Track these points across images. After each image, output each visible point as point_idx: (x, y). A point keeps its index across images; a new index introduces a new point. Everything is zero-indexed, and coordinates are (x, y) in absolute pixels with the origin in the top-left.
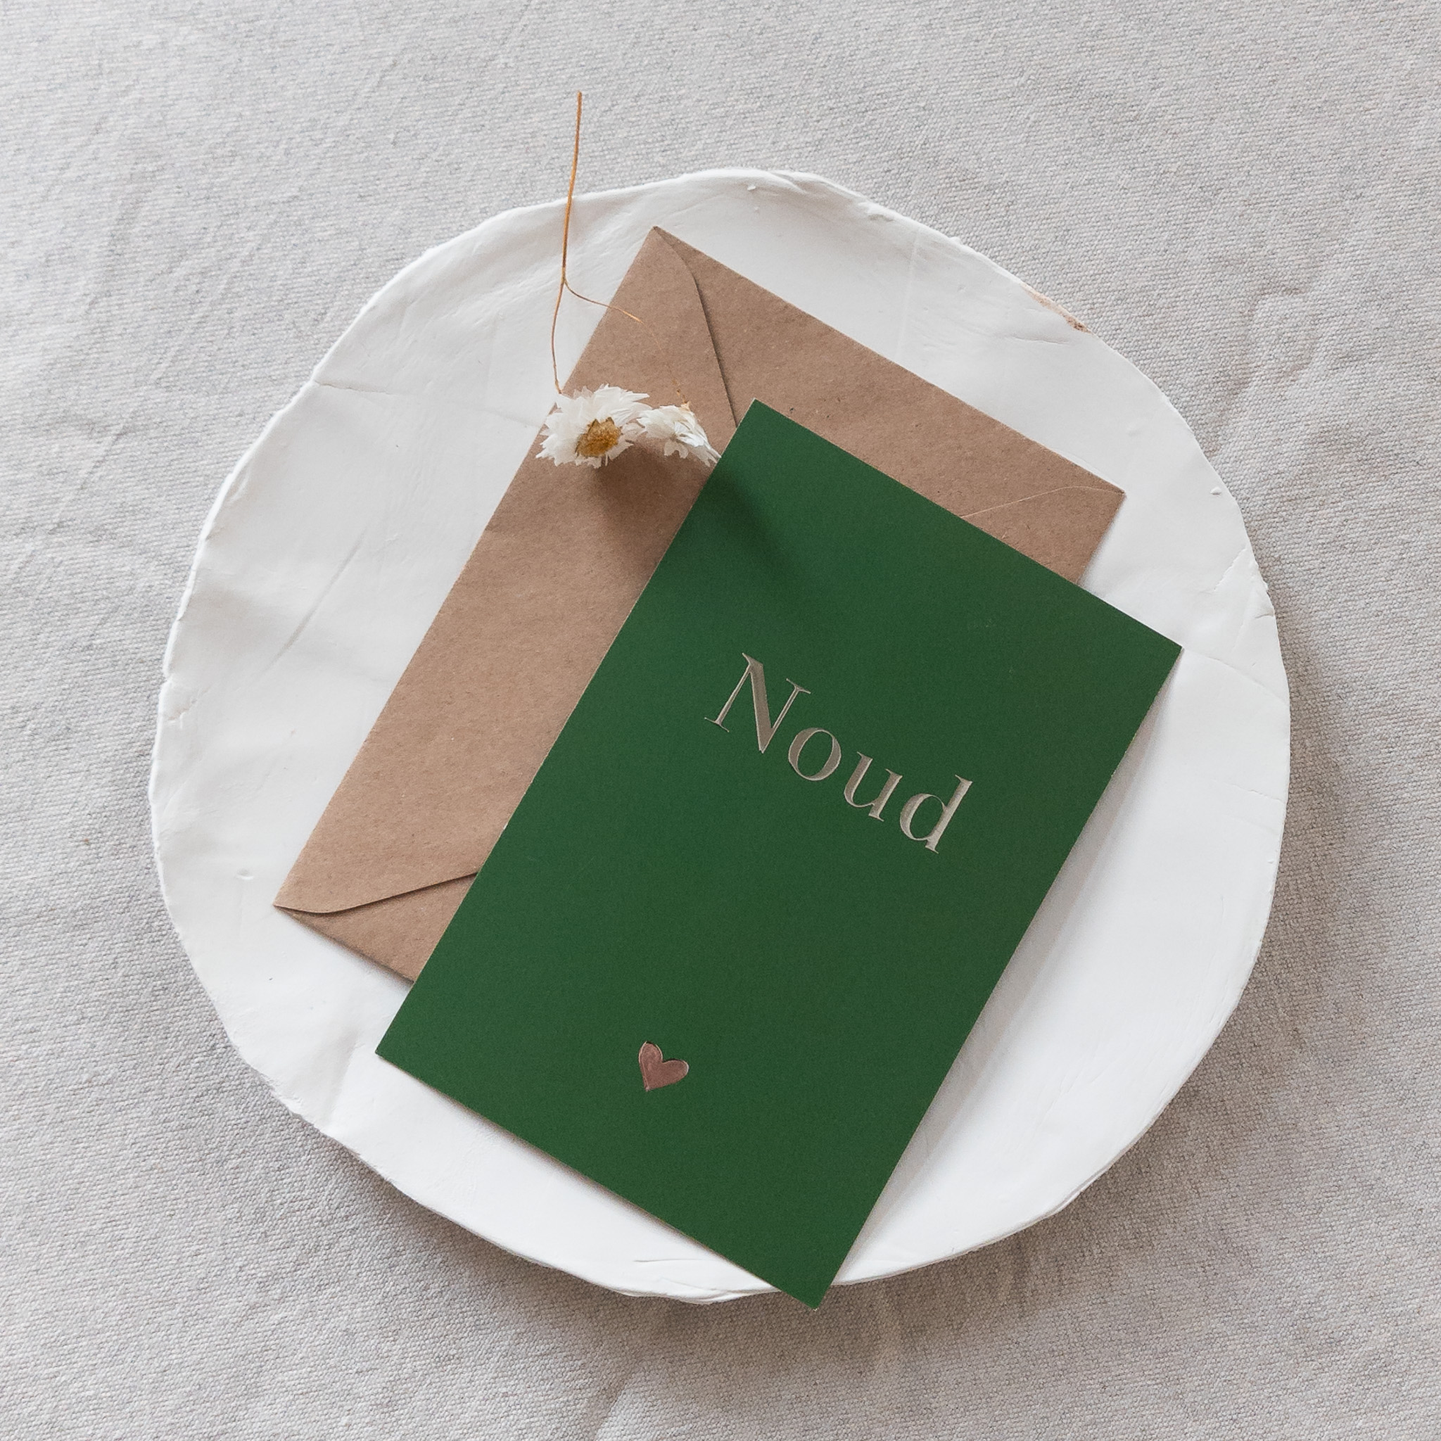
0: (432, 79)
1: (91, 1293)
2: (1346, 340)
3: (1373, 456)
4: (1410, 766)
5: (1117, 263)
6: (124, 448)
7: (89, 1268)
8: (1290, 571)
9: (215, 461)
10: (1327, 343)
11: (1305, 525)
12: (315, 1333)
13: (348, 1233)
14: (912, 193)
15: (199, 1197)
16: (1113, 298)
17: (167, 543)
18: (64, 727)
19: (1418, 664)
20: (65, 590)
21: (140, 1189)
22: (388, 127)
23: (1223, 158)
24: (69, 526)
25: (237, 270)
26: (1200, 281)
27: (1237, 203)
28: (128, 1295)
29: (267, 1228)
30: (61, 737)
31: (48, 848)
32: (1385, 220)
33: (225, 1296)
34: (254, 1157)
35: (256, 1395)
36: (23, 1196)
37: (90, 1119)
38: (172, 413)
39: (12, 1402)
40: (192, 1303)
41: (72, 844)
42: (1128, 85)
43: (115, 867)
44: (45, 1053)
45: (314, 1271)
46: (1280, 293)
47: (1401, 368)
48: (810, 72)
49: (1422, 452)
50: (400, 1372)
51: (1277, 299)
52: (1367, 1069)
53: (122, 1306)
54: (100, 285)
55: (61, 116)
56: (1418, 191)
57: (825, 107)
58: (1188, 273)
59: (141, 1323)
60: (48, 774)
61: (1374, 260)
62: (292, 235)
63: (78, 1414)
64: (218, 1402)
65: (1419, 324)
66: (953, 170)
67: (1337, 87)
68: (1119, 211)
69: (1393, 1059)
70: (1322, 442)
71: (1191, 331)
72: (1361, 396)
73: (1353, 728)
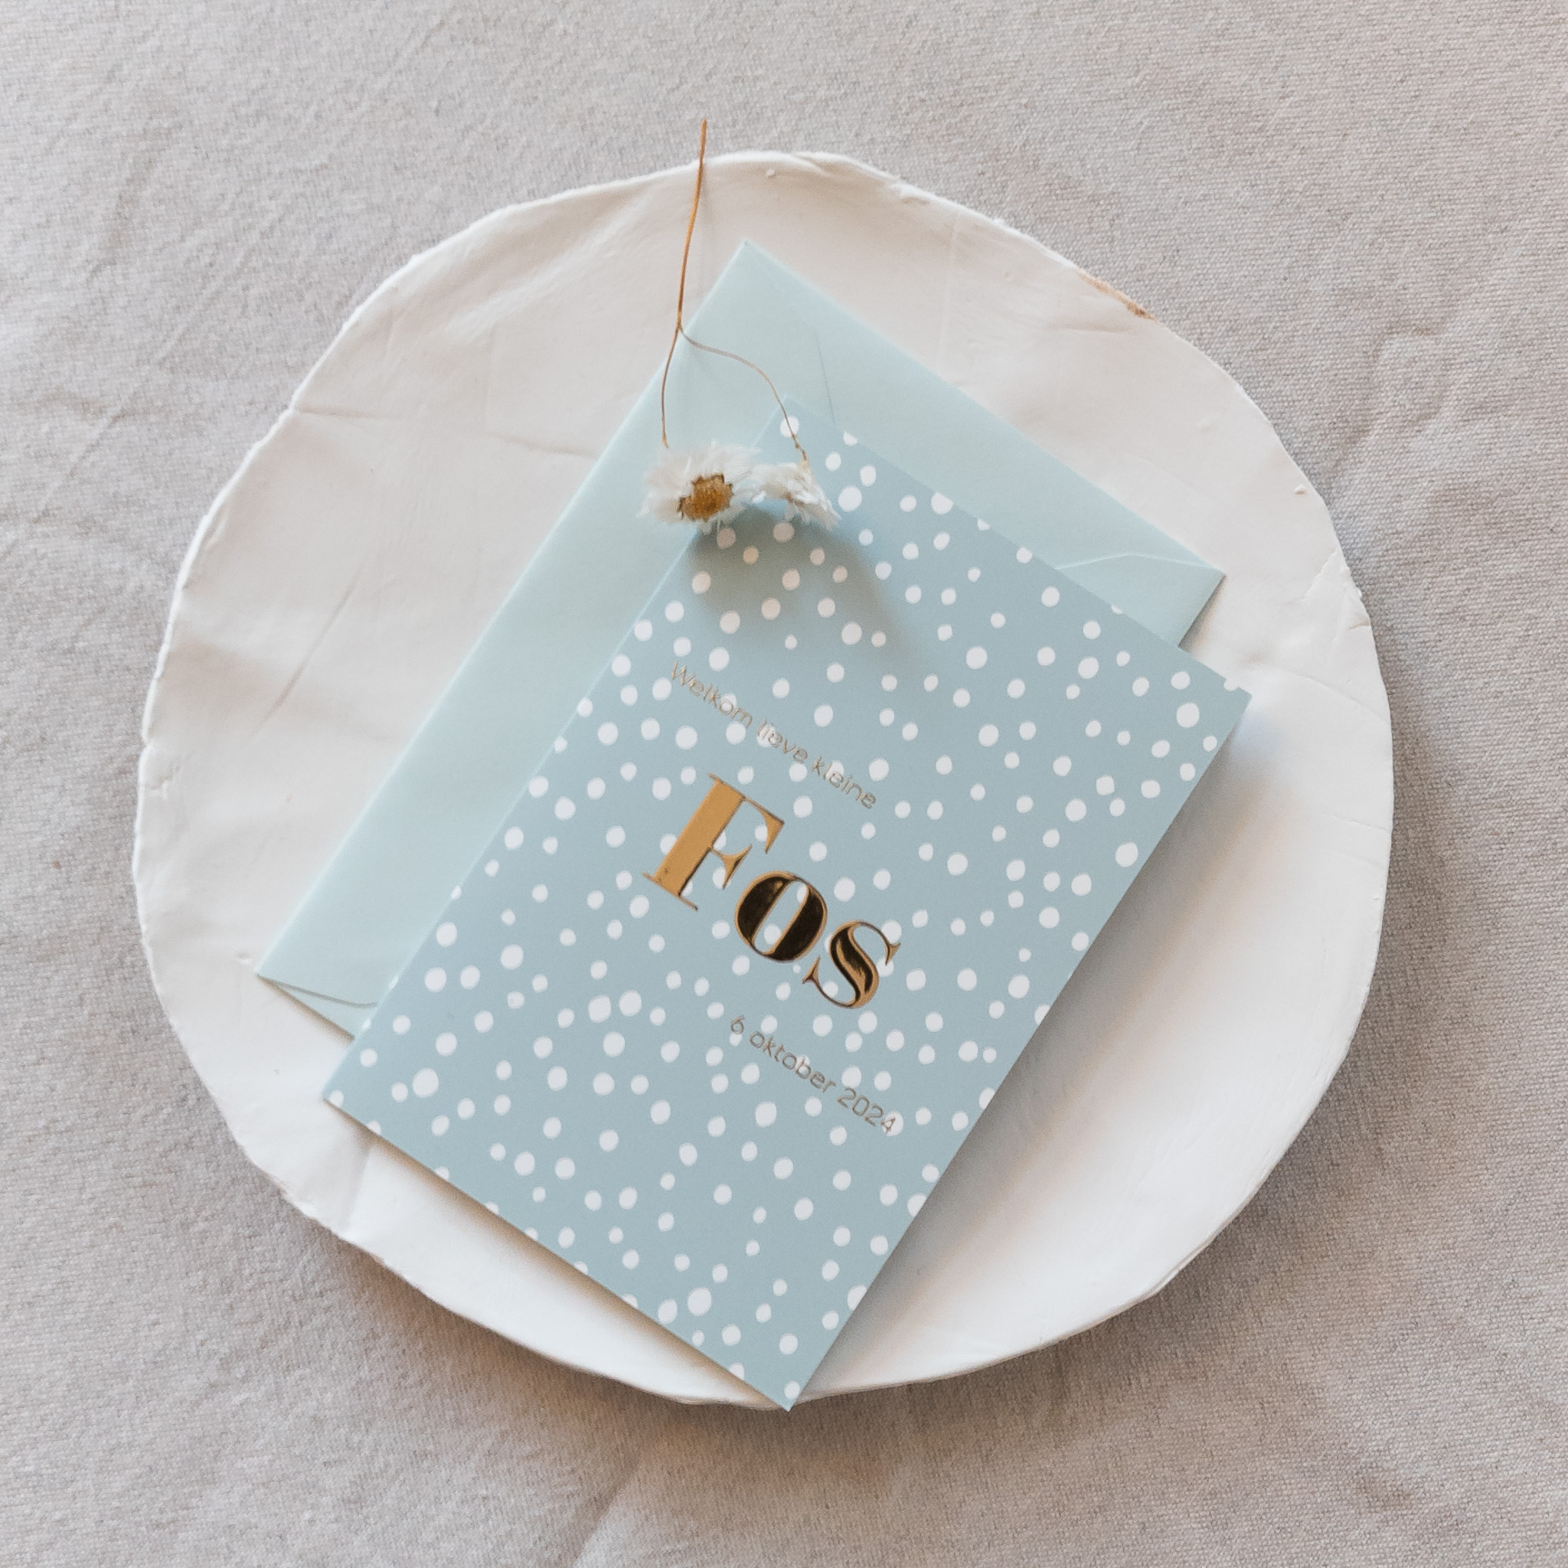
1: (37, 1359)
2: (1480, 389)
3: (1502, 520)
4: (1522, 865)
5: (1231, 290)
7: (36, 1332)
8: (1403, 642)
10: (1459, 392)
11: (1422, 592)
12: (280, 1418)
14: (1008, 199)
16: (1223, 329)
19: (1538, 753)
20: (47, 585)
21: (96, 1249)
22: (431, 93)
23: (1355, 179)
24: (55, 515)
25: (255, 242)
26: (1322, 315)
28: (77, 1364)
29: (233, 1300)
30: (35, 748)
31: (14, 869)
32: (1531, 258)
33: (183, 1372)
34: (223, 1222)
37: (45, 1169)
38: (175, 398)
40: (146, 1377)
41: (41, 866)
42: (1254, 93)
43: (86, 894)
46: (1410, 333)
47: (1540, 423)
49: (1558, 518)
51: (1406, 339)
52: (1455, 1197)
53: (69, 1377)
54: (104, 251)
55: (71, 61)
57: (917, 99)
58: (1309, 306)
61: (1516, 302)
62: (319, 207)
64: (169, 1488)
66: (1054, 176)
67: (1486, 108)
68: (1236, 231)
69: (1484, 1187)
70: (1447, 501)
71: (1309, 370)
72: (1493, 451)
73: (1462, 820)
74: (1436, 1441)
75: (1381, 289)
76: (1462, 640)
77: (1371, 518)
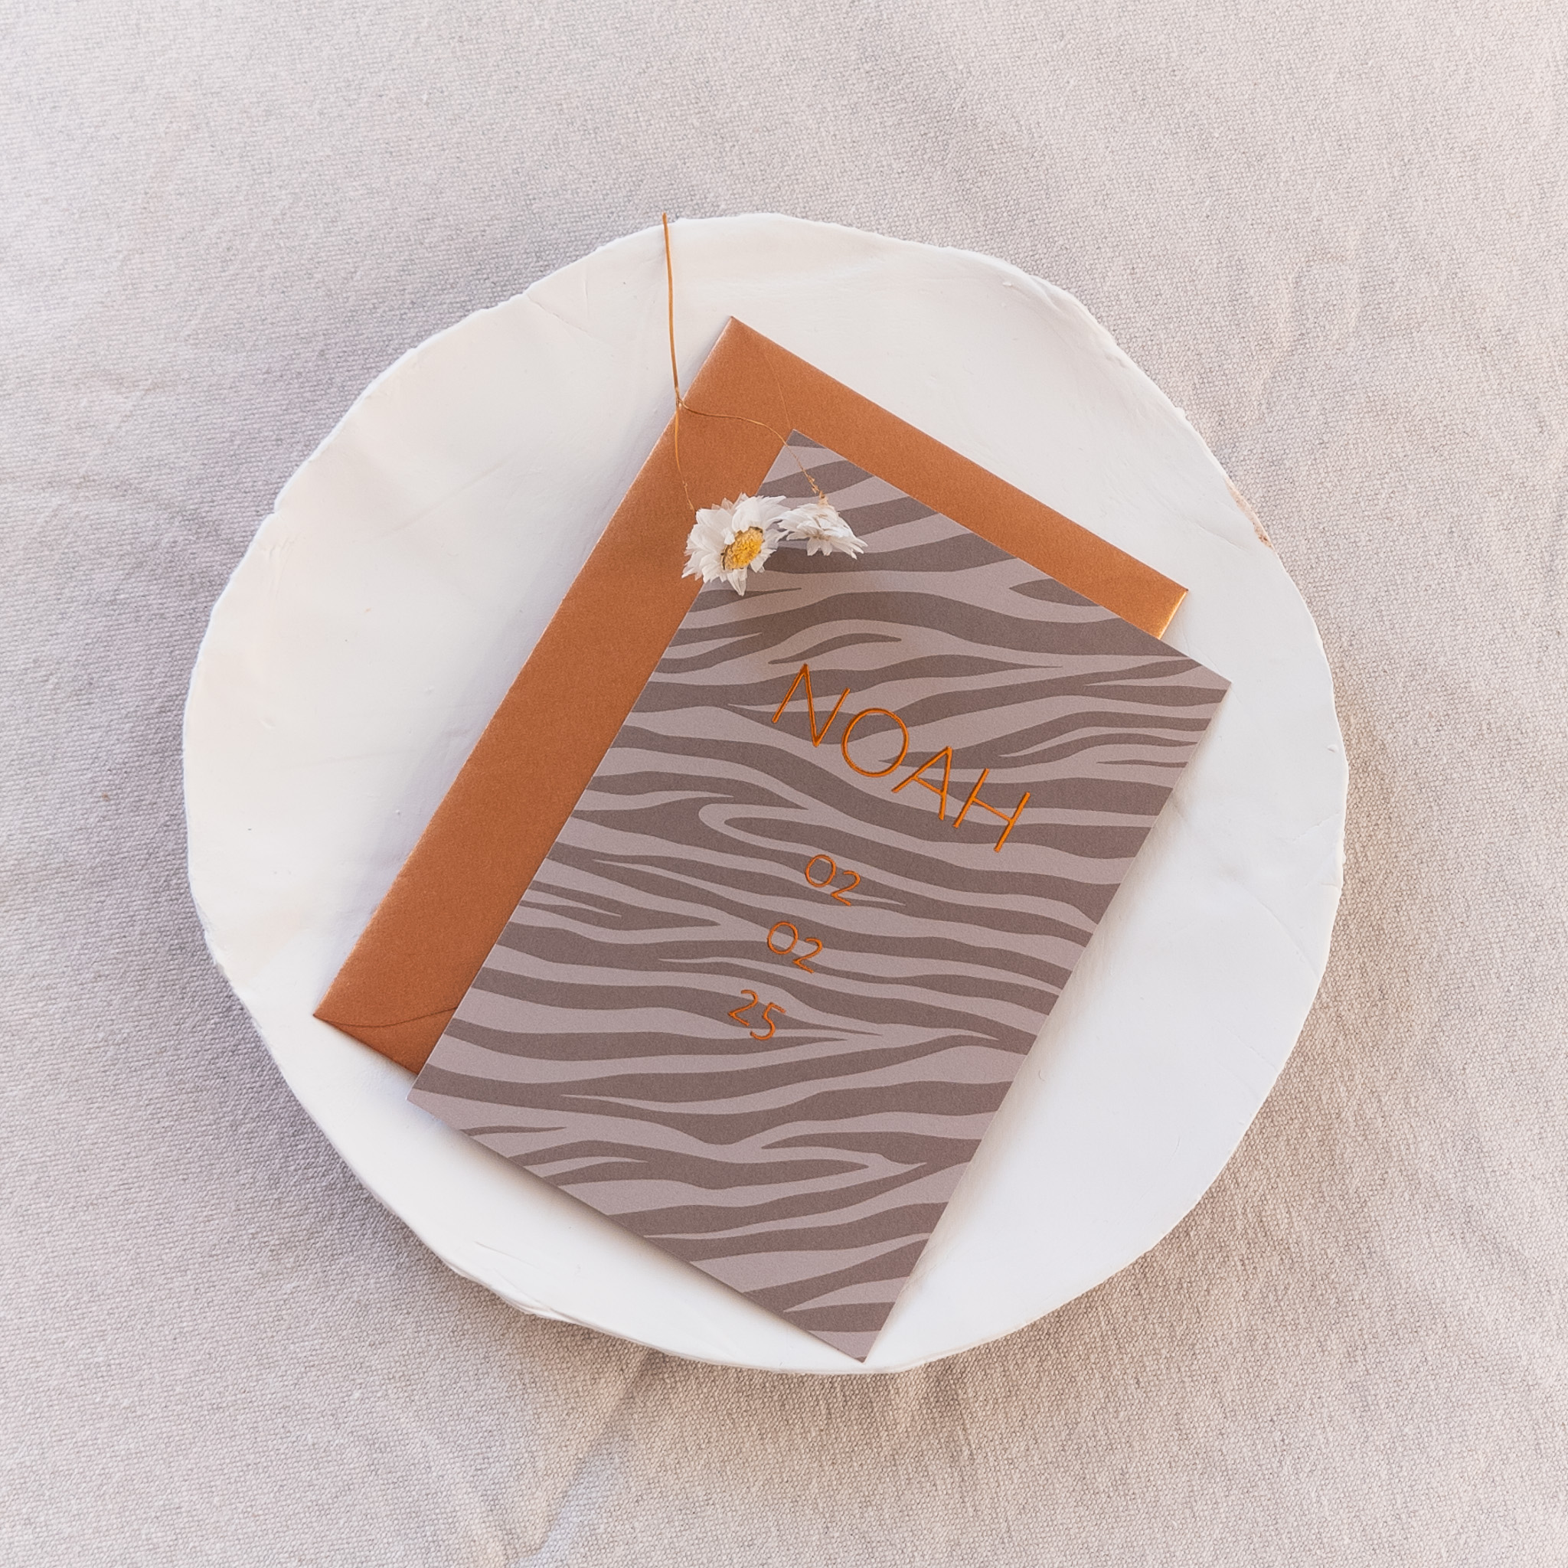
0: (467, 40)
1: (103, 1257)
3: (1421, 427)
4: (1460, 745)
5: (1158, 228)
7: (101, 1231)
9: (242, 418)
11: (1351, 497)
15: (212, 1162)
16: (1153, 263)
17: (191, 499)
20: (91, 544)
21: (154, 1151)
22: (421, 88)
23: (1267, 123)
24: (94, 481)
25: (267, 228)
28: (139, 1260)
29: (280, 1195)
30: (83, 692)
31: (68, 804)
33: (237, 1264)
34: (268, 1122)
35: (267, 1366)
36: (36, 1155)
37: (105, 1079)
38: (200, 370)
39: (20, 1367)
40: (203, 1270)
41: (91, 800)
43: (134, 824)
44: (61, 1010)
45: (328, 1240)
48: (846, 35)
50: (414, 1346)
53: (132, 1272)
55: (98, 74)
56: (1468, 158)
57: (862, 70)
58: (1231, 239)
59: (151, 1289)
60: (69, 729)
61: (1422, 228)
62: (324, 194)
63: (86, 1382)
65: (1469, 293)
66: (991, 133)
68: (1160, 176)
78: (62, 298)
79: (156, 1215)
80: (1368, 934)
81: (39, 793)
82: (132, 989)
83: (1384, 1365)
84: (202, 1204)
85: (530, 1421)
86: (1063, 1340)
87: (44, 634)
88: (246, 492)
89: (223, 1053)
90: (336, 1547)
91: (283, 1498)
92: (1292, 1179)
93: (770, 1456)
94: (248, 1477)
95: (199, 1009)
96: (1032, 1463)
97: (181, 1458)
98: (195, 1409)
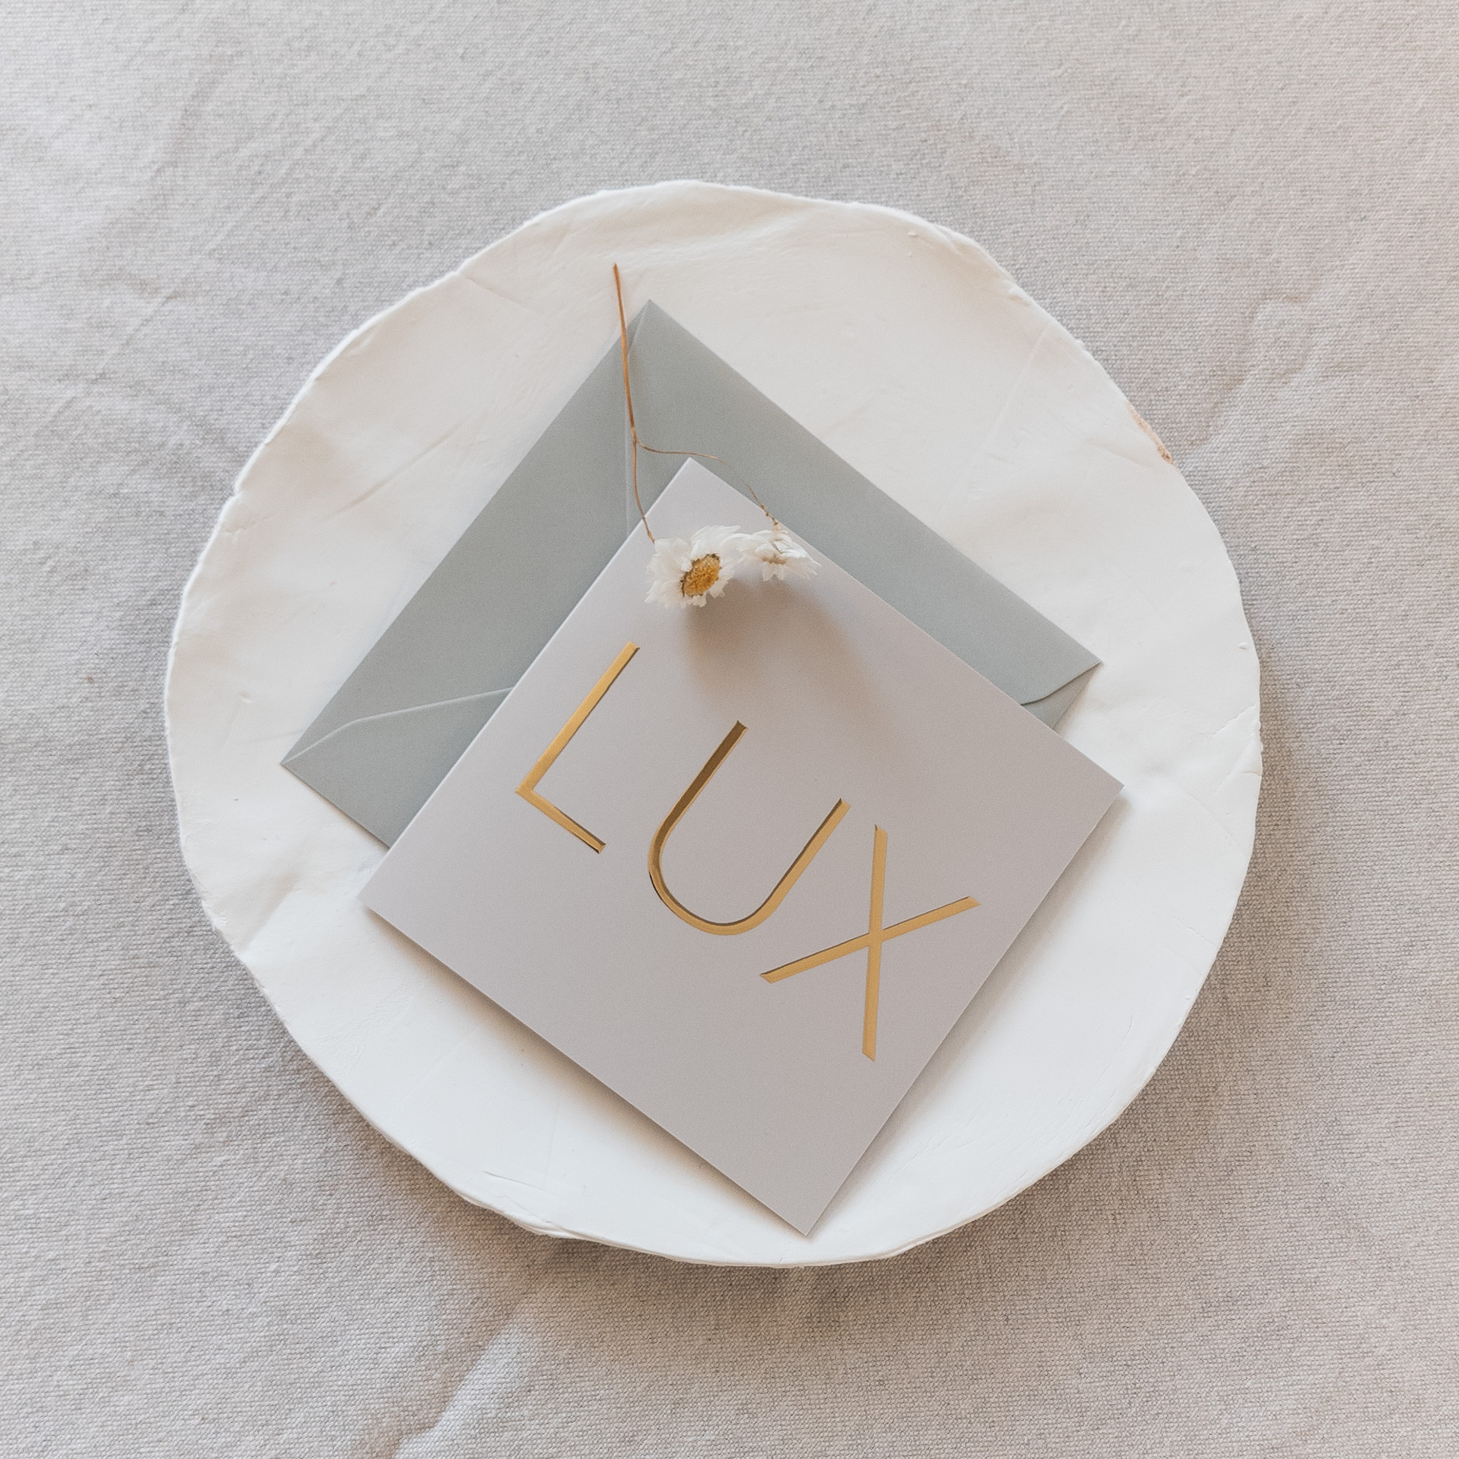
1: (43, 1115)
2: (1338, 351)
3: (1352, 463)
4: (1358, 759)
5: (1131, 252)
6: (170, 311)
7: (44, 1090)
8: (1264, 561)
10: (1320, 352)
11: (1283, 520)
12: (255, 1179)
13: (298, 1086)
14: (946, 164)
15: (158, 1035)
16: (1124, 284)
17: (201, 405)
18: (82, 569)
19: (1375, 664)
20: (100, 438)
21: (103, 1020)
22: (458, 42)
24: (111, 378)
25: (299, 157)
26: (1207, 279)
27: (1249, 211)
28: (77, 1121)
29: (220, 1072)
30: (79, 578)
31: (53, 682)
32: (1385, 243)
33: (172, 1133)
34: (216, 1002)
35: (191, 1232)
37: (62, 947)
38: (221, 284)
40: (139, 1136)
41: (76, 681)
43: (115, 708)
44: (27, 878)
45: (261, 1119)
46: (1281, 300)
47: (1387, 383)
49: (1399, 465)
50: (333, 1226)
51: (1277, 305)
52: (1289, 1043)
53: (70, 1132)
54: (168, 155)
56: (1419, 221)
57: (872, 75)
58: (1197, 270)
60: (61, 611)
61: (1371, 280)
63: (16, 1232)
64: (152, 1236)
65: (1407, 344)
66: (987, 146)
67: (1352, 116)
69: (1315, 1037)
70: (1307, 444)
71: (1194, 325)
72: (1347, 404)
73: (1308, 717)
74: (1263, 1255)
75: (1258, 261)
76: (1314, 563)
77: (1242, 454)
78: (96, 201)
79: (98, 1080)
80: (1259, 925)
81: (27, 670)
82: (97, 865)
83: (1234, 1322)
84: (144, 1074)
85: (436, 1306)
86: (941, 1275)
87: (46, 518)
88: (254, 405)
89: (179, 932)
90: (239, 1409)
91: (193, 1358)
92: (1167, 1144)
93: (658, 1360)
94: (161, 1336)
95: (160, 889)
96: (900, 1386)
97: (99, 1312)
98: (117, 1267)
